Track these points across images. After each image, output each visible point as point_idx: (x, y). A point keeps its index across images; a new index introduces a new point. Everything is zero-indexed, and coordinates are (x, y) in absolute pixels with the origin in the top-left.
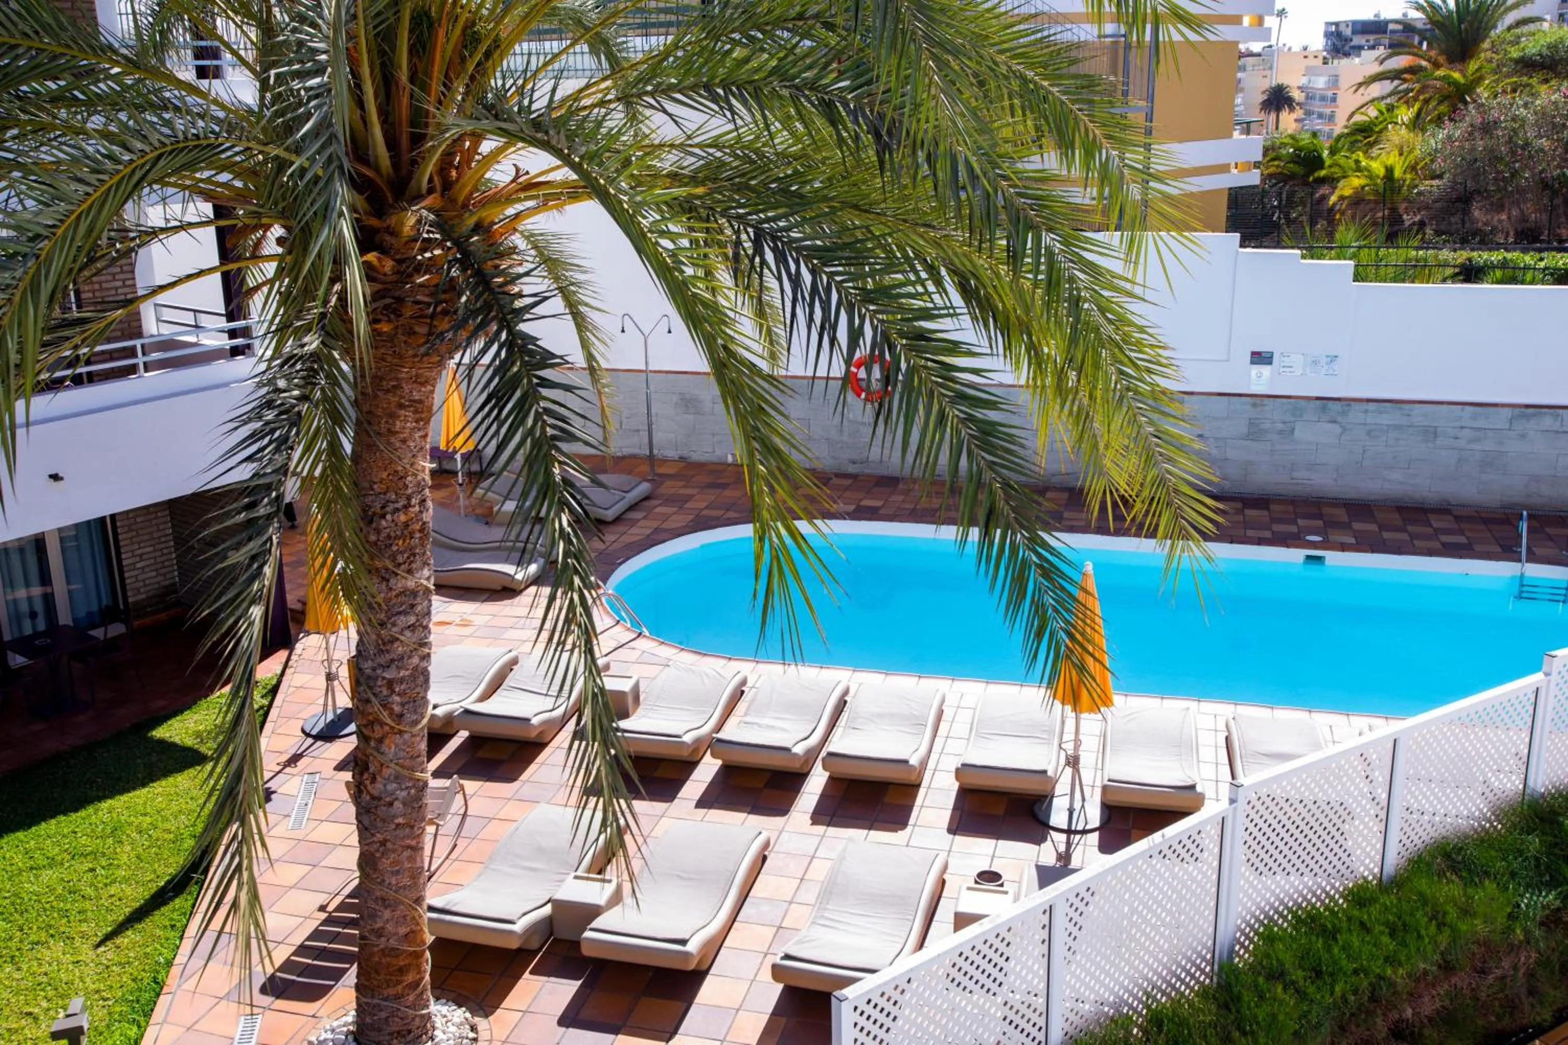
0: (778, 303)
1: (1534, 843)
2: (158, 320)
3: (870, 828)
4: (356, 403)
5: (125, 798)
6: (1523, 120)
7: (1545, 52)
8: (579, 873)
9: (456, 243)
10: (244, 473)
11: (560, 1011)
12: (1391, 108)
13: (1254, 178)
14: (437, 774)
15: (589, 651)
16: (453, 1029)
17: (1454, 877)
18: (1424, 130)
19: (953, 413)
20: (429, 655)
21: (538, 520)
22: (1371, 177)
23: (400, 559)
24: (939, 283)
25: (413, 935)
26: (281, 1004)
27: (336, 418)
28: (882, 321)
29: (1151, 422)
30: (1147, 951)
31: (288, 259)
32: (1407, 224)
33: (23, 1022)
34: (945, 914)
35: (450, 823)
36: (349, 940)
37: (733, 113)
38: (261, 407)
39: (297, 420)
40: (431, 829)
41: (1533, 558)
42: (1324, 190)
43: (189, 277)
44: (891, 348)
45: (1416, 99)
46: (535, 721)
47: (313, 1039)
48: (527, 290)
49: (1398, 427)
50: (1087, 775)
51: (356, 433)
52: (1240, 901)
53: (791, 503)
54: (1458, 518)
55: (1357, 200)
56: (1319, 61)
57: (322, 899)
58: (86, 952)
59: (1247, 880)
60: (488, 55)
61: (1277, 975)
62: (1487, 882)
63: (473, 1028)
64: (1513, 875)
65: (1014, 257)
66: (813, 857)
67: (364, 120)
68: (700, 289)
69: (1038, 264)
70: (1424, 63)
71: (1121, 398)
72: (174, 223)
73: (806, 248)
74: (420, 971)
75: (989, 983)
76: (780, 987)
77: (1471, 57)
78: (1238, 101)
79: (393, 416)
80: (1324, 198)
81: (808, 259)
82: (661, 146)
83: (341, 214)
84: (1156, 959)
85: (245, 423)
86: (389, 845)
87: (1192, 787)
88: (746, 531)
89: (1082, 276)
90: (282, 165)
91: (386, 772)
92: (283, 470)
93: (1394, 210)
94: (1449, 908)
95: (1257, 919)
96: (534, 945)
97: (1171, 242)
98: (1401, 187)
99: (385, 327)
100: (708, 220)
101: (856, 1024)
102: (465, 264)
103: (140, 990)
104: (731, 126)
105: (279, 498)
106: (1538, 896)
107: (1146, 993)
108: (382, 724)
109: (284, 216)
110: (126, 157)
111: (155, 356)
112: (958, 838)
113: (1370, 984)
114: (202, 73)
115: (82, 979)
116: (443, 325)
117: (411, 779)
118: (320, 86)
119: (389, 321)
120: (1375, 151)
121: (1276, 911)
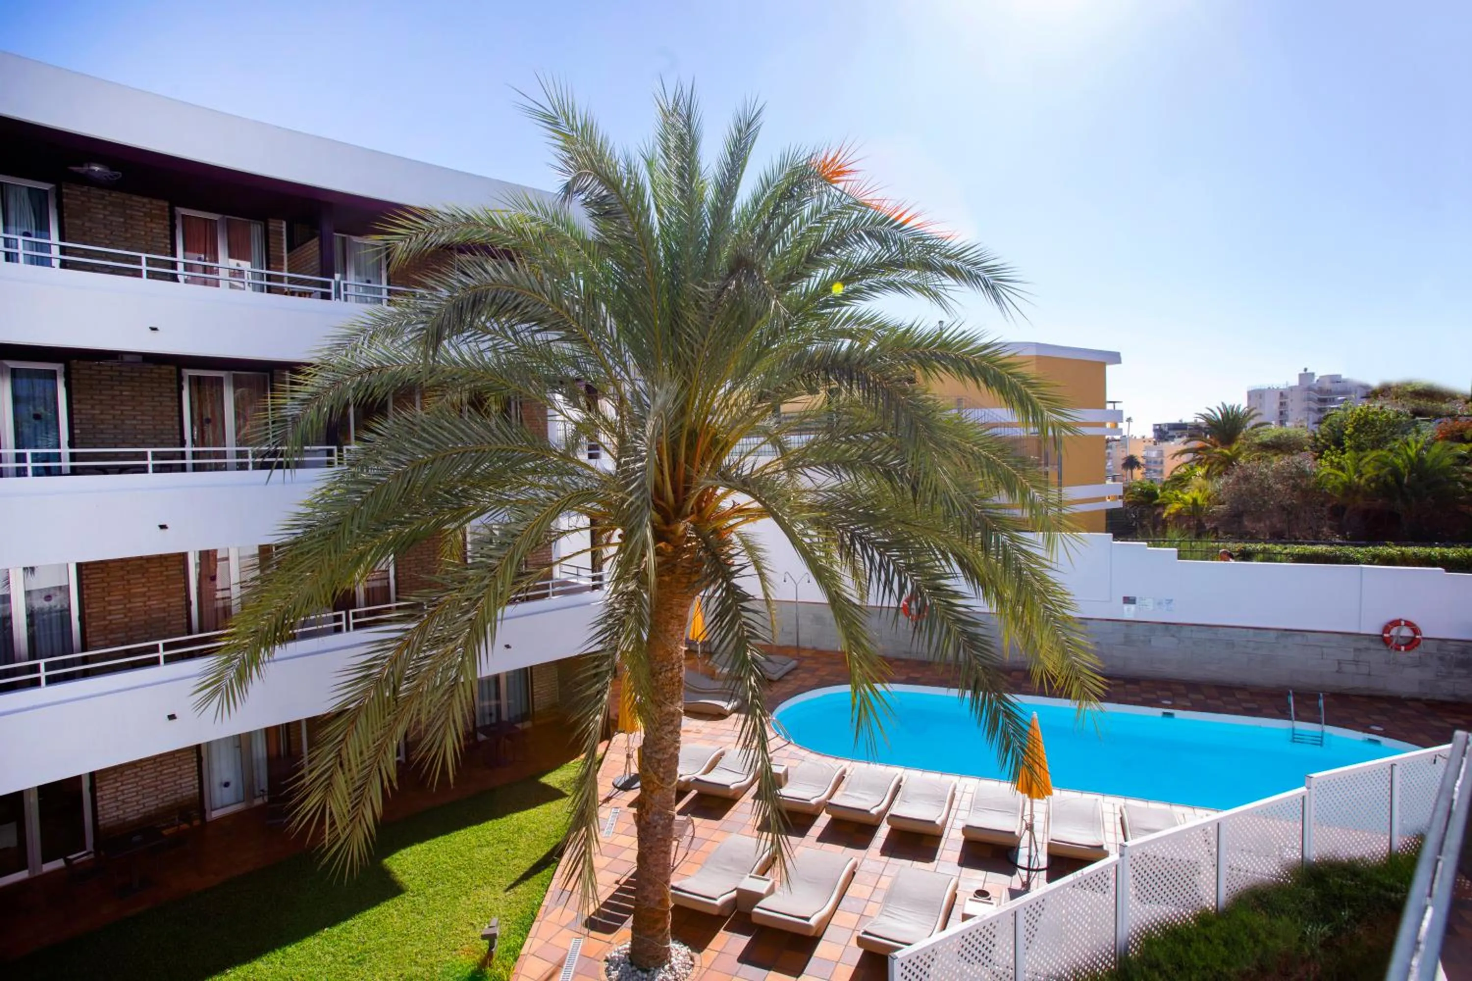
0: (862, 568)
1: (1311, 893)
2: (561, 571)
3: (914, 860)
4: (651, 616)
5: (525, 813)
6: (1266, 474)
7: (1274, 440)
8: (752, 874)
9: (703, 539)
10: (599, 647)
11: (739, 953)
12: (1192, 468)
13: (1119, 504)
14: (680, 813)
15: (764, 749)
16: (681, 958)
17: (1263, 912)
18: (1212, 480)
19: (956, 628)
20: (679, 748)
21: (740, 679)
22: (1185, 502)
23: (667, 696)
24: (947, 560)
25: (663, 902)
26: (593, 933)
27: (641, 623)
28: (916, 580)
29: (1065, 635)
30: (1077, 947)
31: (624, 545)
32: (1208, 528)
33: (468, 929)
34: (956, 914)
35: (685, 841)
36: (629, 901)
37: (839, 475)
38: (606, 617)
39: (623, 624)
40: (675, 843)
41: (1299, 718)
42: (1159, 510)
43: (578, 553)
44: (922, 594)
45: (1205, 463)
46: (732, 787)
47: (608, 955)
48: (736, 563)
49: (1210, 640)
50: (1038, 836)
51: (650, 631)
52: (1130, 918)
53: (871, 674)
54: (1251, 694)
55: (1178, 515)
56: (1151, 444)
57: (617, 877)
58: (501, 895)
59: (1134, 905)
60: (722, 449)
61: (1155, 966)
62: (1283, 917)
63: (692, 959)
64: (1300, 913)
65: (985, 547)
66: (881, 875)
67: (663, 480)
68: (823, 562)
69: (998, 551)
70: (1208, 445)
71: (1047, 621)
72: (574, 528)
73: (878, 543)
74: (665, 923)
75: (983, 959)
76: (861, 951)
77: (1233, 442)
78: (1109, 464)
79: (668, 623)
80: (1160, 514)
81: (877, 549)
82: (805, 491)
83: (647, 525)
84: (1083, 952)
85: (599, 624)
86: (653, 850)
87: (1101, 847)
88: (847, 688)
89: (1021, 557)
90: (623, 501)
91: (654, 809)
92: (615, 649)
93: (1199, 520)
94: (1260, 931)
95: (1141, 930)
96: (726, 914)
97: (1070, 539)
98: (1202, 509)
99: (667, 579)
100: (827, 528)
101: (902, 974)
102: (706, 549)
103: (524, 918)
104: (839, 482)
105: (613, 661)
106: (1317, 928)
107: (1075, 971)
108: (654, 783)
109: (622, 525)
110: (556, 499)
111: (557, 589)
112: (964, 869)
113: (1214, 976)
114: (591, 456)
115: (498, 909)
116: (695, 578)
117: (666, 814)
118: (642, 466)
119: (669, 576)
120: (1186, 490)
121: (1153, 926)
